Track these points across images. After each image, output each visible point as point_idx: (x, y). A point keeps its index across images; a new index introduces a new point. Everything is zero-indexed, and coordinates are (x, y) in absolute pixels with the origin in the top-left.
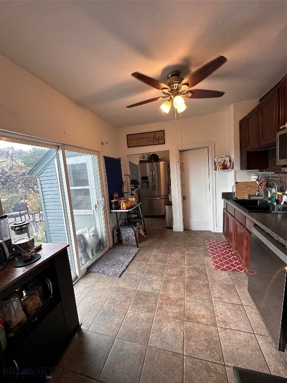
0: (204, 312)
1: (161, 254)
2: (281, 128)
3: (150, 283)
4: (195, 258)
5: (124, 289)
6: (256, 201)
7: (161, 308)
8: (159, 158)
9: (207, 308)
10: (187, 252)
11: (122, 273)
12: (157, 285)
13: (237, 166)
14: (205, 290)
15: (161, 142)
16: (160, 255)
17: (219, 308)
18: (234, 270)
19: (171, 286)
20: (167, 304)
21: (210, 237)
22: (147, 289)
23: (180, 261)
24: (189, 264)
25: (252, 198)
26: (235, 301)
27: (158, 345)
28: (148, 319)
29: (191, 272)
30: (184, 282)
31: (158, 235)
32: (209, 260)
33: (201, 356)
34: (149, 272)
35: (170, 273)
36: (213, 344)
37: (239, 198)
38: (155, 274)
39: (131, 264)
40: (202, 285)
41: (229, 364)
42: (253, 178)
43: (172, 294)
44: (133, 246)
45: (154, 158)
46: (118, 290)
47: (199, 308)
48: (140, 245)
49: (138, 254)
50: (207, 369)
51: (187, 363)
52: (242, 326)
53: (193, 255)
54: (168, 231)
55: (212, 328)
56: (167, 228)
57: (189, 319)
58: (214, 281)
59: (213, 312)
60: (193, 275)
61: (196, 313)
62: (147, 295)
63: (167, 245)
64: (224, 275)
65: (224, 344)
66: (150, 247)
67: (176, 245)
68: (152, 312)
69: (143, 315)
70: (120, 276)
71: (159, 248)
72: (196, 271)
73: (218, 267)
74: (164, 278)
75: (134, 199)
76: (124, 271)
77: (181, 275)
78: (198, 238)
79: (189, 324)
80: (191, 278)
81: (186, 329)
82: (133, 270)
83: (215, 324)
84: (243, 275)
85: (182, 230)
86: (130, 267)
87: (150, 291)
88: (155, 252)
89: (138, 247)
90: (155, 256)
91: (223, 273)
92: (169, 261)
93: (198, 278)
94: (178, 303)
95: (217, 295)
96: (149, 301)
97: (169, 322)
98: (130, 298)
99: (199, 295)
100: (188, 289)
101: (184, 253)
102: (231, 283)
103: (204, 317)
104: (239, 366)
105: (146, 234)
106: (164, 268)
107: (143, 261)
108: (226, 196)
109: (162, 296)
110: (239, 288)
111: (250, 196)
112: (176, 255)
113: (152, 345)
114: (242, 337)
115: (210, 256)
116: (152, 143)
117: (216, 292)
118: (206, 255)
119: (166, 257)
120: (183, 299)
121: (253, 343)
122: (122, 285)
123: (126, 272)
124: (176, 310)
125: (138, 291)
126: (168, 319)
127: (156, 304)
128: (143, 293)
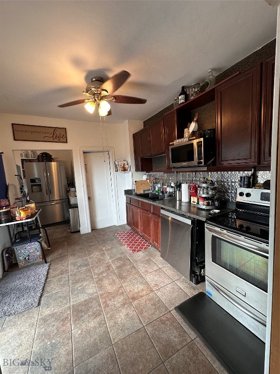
0: (141, 287)
1: (80, 259)
2: (171, 143)
3: (83, 291)
4: (114, 250)
5: (52, 315)
6: (148, 194)
7: (107, 306)
8: (52, 157)
9: (141, 283)
10: (104, 249)
11: (40, 300)
12: (91, 289)
13: (133, 168)
14: (134, 272)
15: (62, 140)
16: (80, 261)
17: (149, 278)
18: (145, 248)
19: (106, 282)
20: (110, 300)
21: (117, 230)
22: (82, 298)
23: (102, 258)
24: (111, 258)
25: (146, 192)
26: (155, 268)
27: (121, 336)
28: (100, 324)
29: (116, 263)
30: (114, 273)
31: (66, 243)
32: (125, 248)
33: (155, 317)
34: (77, 282)
35: (99, 272)
36: (158, 304)
37: (138, 193)
38: (84, 280)
39: (47, 285)
40: (130, 268)
41: (171, 309)
42: (145, 177)
43: (110, 289)
44: (39, 264)
45: (46, 157)
46: (44, 320)
47: (137, 286)
48: (49, 259)
49: (51, 271)
50: (163, 322)
51: (149, 330)
52: (167, 281)
53: (111, 248)
54: (75, 235)
55: (151, 295)
56: (72, 233)
57: (134, 299)
58: (136, 261)
59: (147, 283)
60: (119, 264)
61: (136, 291)
62: (86, 303)
63: (81, 249)
64: (141, 254)
65: (163, 299)
66: (62, 257)
67: (91, 246)
68: (100, 314)
69: (92, 324)
70: (39, 304)
71: (73, 255)
72: (120, 260)
73: (134, 251)
74: (95, 279)
75: (33, 205)
76: (41, 297)
77: (109, 269)
78: (108, 234)
79: (136, 302)
80: (119, 267)
81: (136, 307)
82: (54, 288)
83: (152, 291)
84: (151, 249)
85: (90, 231)
86: (47, 289)
87: (87, 298)
88: (71, 260)
89: (46, 263)
90: (74, 264)
91: (140, 253)
92: (92, 262)
93: (124, 265)
94: (120, 292)
95: (143, 270)
96: (91, 307)
97: (120, 311)
98: (68, 318)
99: (131, 276)
100: (121, 277)
101: (102, 250)
102: (147, 258)
103: (143, 290)
104: (177, 305)
105: (49, 246)
106: (89, 270)
107: (62, 274)
108: (127, 192)
109: (102, 295)
110: (154, 258)
111: (144, 191)
112: (96, 255)
113: (116, 341)
114: (170, 287)
115: (125, 245)
116: (51, 139)
117: (141, 268)
118: (121, 245)
119: (86, 260)
120: (122, 287)
121: (176, 287)
122: (47, 312)
123: (45, 295)
124: (121, 299)
125: (73, 306)
126: (118, 310)
127: (100, 305)
128: (81, 304)
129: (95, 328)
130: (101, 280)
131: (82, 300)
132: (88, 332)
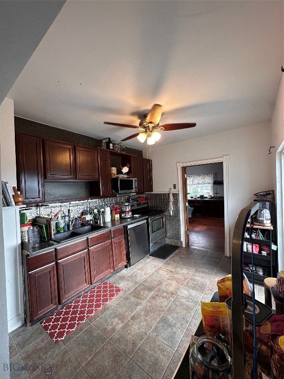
3: (190, 297)
7: (185, 278)
12: (184, 293)
22: (193, 293)
28: (195, 276)
38: (181, 304)
57: (171, 272)
62: (194, 288)
68: (192, 278)
74: (174, 297)
81: (175, 269)
87: (191, 290)
109: (182, 285)
124: (176, 276)
125: (202, 293)
126: (183, 274)
127: (188, 282)
128: (198, 290)
129: (198, 276)
130: (172, 293)
131: (194, 291)
132: (203, 278)
